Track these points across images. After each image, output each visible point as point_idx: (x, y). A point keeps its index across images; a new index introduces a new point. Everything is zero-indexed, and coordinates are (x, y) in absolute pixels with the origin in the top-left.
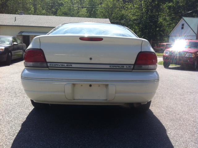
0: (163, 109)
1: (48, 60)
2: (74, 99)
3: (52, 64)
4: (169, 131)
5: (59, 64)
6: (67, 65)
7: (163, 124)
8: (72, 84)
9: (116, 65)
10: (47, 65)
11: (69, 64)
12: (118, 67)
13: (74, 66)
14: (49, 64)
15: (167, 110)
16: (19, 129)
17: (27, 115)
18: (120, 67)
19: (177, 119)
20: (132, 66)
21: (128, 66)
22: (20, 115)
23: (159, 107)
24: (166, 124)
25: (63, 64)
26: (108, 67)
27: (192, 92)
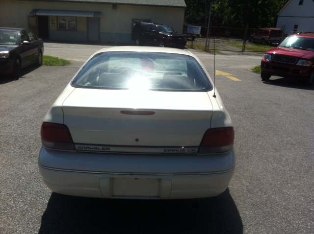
0: (244, 182)
1: (75, 140)
2: (113, 196)
3: (82, 146)
4: (247, 229)
5: (92, 147)
6: (102, 149)
7: (240, 215)
8: (110, 178)
9: (173, 149)
10: (74, 146)
11: (106, 147)
12: (176, 150)
13: (112, 149)
14: (77, 146)
15: (250, 183)
16: (39, 228)
17: (49, 198)
18: (179, 150)
19: (262, 203)
20: (197, 150)
21: (190, 149)
22: (38, 199)
23: (239, 178)
24: (245, 213)
25: (98, 147)
26: (161, 151)
27: (294, 143)
